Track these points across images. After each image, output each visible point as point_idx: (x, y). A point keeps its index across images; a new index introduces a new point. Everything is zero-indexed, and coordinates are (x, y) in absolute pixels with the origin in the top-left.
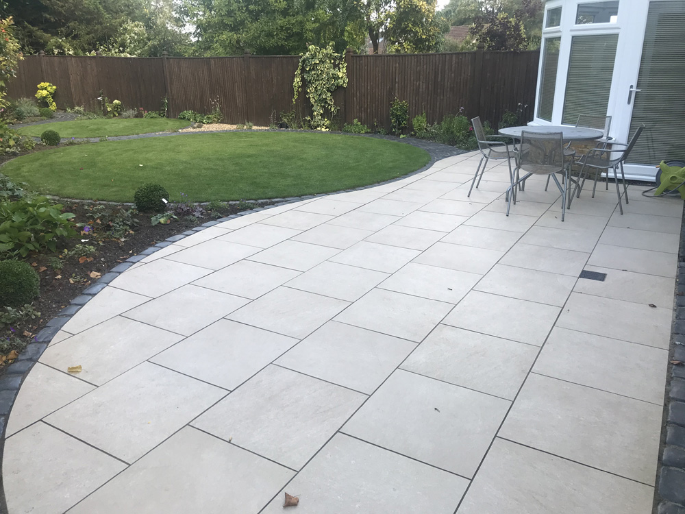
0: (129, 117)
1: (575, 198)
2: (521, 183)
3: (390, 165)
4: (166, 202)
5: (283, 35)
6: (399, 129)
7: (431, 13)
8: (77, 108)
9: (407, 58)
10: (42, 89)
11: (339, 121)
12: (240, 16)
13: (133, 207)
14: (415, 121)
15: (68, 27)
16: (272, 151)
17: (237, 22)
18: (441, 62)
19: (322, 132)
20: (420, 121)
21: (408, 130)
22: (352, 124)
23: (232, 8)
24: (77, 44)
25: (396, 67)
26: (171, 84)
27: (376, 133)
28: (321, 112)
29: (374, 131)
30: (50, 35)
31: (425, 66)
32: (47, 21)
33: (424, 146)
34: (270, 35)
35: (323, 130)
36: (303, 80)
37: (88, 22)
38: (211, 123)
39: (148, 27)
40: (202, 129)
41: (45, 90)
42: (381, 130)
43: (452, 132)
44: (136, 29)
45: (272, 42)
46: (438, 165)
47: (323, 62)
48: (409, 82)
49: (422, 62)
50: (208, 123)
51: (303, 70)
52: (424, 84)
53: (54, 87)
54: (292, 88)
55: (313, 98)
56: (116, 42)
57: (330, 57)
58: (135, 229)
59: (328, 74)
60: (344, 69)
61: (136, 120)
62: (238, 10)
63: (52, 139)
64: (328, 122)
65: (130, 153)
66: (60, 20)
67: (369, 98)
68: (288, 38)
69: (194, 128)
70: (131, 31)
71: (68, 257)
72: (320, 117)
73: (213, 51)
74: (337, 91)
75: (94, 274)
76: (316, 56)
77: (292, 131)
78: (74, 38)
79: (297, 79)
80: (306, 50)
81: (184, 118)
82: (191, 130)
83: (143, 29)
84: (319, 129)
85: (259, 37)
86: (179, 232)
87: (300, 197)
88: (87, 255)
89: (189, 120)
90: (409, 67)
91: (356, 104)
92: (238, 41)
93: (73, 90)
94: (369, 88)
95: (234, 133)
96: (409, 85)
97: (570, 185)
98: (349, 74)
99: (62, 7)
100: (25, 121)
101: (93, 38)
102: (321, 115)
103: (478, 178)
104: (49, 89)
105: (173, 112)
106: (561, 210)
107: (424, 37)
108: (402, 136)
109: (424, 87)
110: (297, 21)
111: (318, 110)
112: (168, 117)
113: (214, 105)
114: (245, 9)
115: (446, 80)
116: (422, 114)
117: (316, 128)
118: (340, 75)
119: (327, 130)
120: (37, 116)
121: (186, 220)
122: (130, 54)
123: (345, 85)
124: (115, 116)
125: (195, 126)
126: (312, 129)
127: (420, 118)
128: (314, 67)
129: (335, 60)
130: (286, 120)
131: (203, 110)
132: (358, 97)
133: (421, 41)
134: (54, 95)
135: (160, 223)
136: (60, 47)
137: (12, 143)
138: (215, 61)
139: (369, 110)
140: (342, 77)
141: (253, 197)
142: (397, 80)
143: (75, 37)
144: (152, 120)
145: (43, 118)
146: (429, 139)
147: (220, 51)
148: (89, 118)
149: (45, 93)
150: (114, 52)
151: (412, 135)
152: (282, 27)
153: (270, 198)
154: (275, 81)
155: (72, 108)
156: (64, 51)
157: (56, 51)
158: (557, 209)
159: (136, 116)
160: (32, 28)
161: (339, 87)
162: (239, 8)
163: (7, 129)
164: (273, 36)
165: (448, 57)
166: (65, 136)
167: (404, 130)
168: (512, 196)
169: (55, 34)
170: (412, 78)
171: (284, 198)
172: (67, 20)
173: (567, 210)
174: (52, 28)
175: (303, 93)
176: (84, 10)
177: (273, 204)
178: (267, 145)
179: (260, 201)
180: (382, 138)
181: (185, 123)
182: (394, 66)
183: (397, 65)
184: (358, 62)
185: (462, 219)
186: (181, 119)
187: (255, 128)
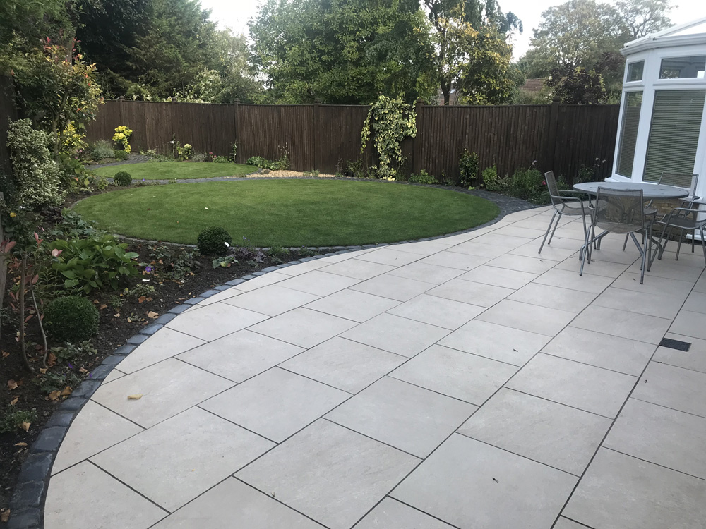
0: (199, 160)
1: (656, 260)
2: (597, 241)
3: (457, 217)
4: (228, 245)
5: (354, 85)
6: (467, 181)
7: (506, 64)
8: (150, 151)
9: (478, 110)
10: (119, 133)
11: (406, 171)
12: (312, 66)
13: (195, 249)
14: (485, 173)
15: (148, 75)
16: (336, 199)
17: (309, 72)
18: (514, 114)
19: (387, 182)
20: (490, 174)
21: (477, 182)
22: (419, 174)
23: (304, 58)
24: (155, 91)
25: (466, 119)
26: (242, 129)
27: (443, 184)
28: (388, 161)
29: (441, 182)
30: (130, 82)
31: (497, 118)
32: (129, 68)
33: (493, 198)
34: (341, 85)
35: (389, 179)
36: (371, 129)
37: (168, 70)
38: (278, 169)
39: (223, 75)
40: (269, 175)
41: (122, 132)
42: (449, 181)
43: (524, 186)
44: (211, 76)
45: (343, 91)
46: (508, 219)
47: (393, 112)
48: (480, 133)
49: (494, 114)
50: (275, 169)
51: (372, 120)
52: (496, 136)
53: (131, 131)
54: (360, 137)
55: (381, 147)
56: (191, 89)
57: (400, 107)
58: (197, 271)
59: (397, 124)
60: (414, 120)
61: (205, 164)
62: (311, 61)
63: (124, 180)
64: (395, 172)
65: (197, 196)
66: (141, 68)
67: (438, 148)
68: (358, 89)
69: (261, 174)
70: (207, 78)
71: (128, 296)
72: (387, 167)
73: (284, 99)
74: (405, 141)
75: (152, 314)
76: (385, 106)
77: (358, 180)
78: (152, 85)
79: (366, 129)
80: (376, 99)
81: (252, 164)
82: (257, 175)
83: (218, 77)
84: (385, 178)
85: (330, 86)
86: (239, 276)
87: (361, 245)
88: (147, 295)
89: (257, 166)
90: (481, 118)
91: (424, 153)
92: (309, 90)
93: (148, 133)
94: (438, 139)
95: (300, 179)
96: (480, 136)
97: (650, 246)
98: (418, 125)
99: (144, 55)
100: (101, 162)
101: (171, 85)
102: (388, 164)
103: (550, 234)
104: (125, 132)
105: (242, 157)
106: (640, 272)
107: (497, 88)
108: (470, 188)
109: (496, 139)
110: (368, 72)
111: (385, 160)
112: (236, 162)
113: (283, 152)
114: (317, 59)
115: (519, 132)
116: (492, 166)
117: (382, 177)
118: (409, 125)
119: (394, 179)
120: (113, 158)
121: (247, 264)
122: (204, 100)
123: (414, 136)
124: (185, 159)
125: (263, 172)
126: (378, 178)
127: (490, 170)
128: (383, 117)
129: (404, 111)
130: (352, 169)
131: (271, 157)
132: (426, 147)
133: (494, 92)
134: (130, 138)
135: (220, 266)
136: (139, 93)
137: (87, 182)
138: (285, 110)
139: (437, 161)
140: (411, 127)
141: (315, 244)
142: (467, 131)
143: (154, 84)
144: (221, 165)
145: (117, 159)
146: (499, 192)
147: (292, 100)
148: (161, 161)
149: (121, 136)
150: (189, 99)
151: (481, 187)
152: (353, 78)
153: (331, 246)
154: (343, 129)
155: (145, 151)
156: (143, 97)
157: (135, 97)
158: (636, 270)
159: (206, 161)
160: (114, 74)
161: (408, 138)
162: (312, 58)
163: (83, 169)
164: (343, 86)
165: (521, 109)
166: (136, 177)
167: (472, 182)
168: (586, 255)
169: (136, 81)
170: (484, 130)
171: (345, 246)
172: (148, 68)
173: (646, 272)
174: (133, 75)
175: (371, 143)
176: (165, 58)
177: (334, 252)
178: (332, 193)
179: (321, 248)
180: (449, 189)
181: (252, 168)
182: (465, 117)
183: (468, 116)
184: (428, 112)
185: (532, 277)
186: (250, 164)
187: (321, 175)
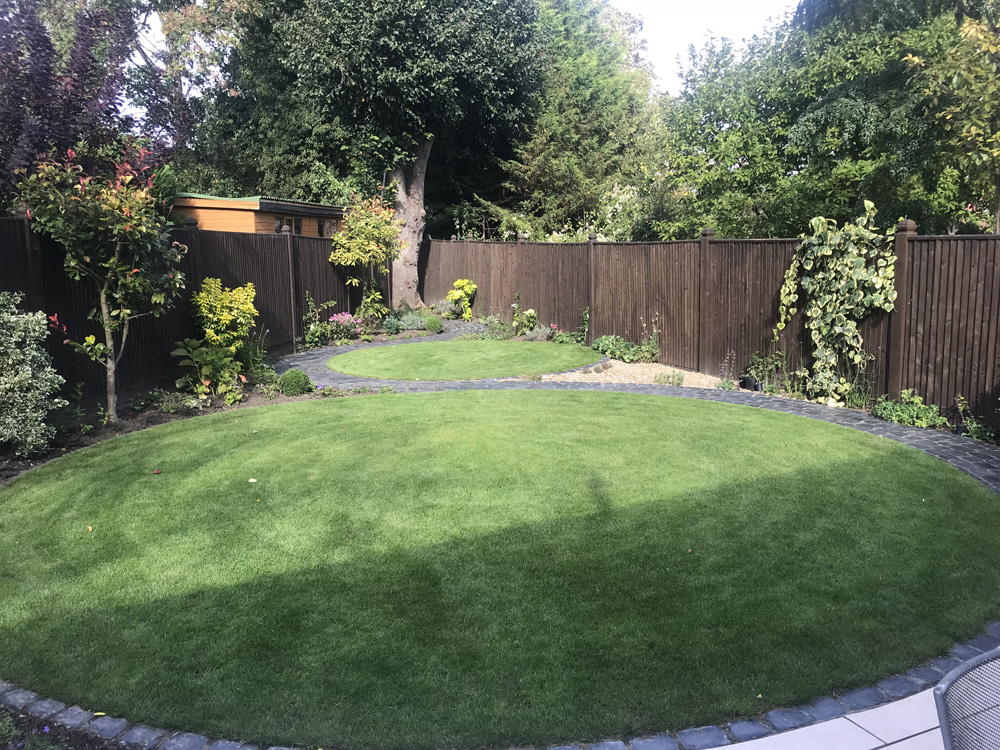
0: (536, 338)
10: (457, 289)
15: (533, 200)
19: (827, 408)
22: (898, 400)
24: (539, 224)
26: (596, 287)
28: (833, 362)
29: (953, 425)
32: (509, 193)
35: (832, 403)
36: (801, 291)
37: (558, 191)
39: (642, 194)
41: (461, 289)
47: (842, 253)
50: (632, 361)
51: (801, 272)
53: (475, 286)
56: (596, 218)
57: (859, 242)
60: (890, 269)
69: (586, 371)
70: (617, 200)
72: (829, 374)
78: (537, 215)
83: (633, 196)
93: (492, 291)
98: (899, 282)
99: (525, 171)
101: (564, 213)
102: (832, 368)
104: (466, 289)
111: (825, 356)
112: (587, 343)
113: (648, 329)
117: (817, 395)
118: (880, 282)
119: (842, 404)
123: (889, 307)
126: (808, 397)
129: (869, 249)
130: (753, 372)
132: (920, 336)
134: (472, 298)
136: (513, 227)
140: (883, 288)
156: (517, 233)
157: (506, 234)
159: (548, 338)
160: (484, 202)
161: (875, 311)
169: (512, 210)
172: (532, 189)
175: (799, 319)
176: (554, 174)
184: (925, 253)
186: (594, 349)
